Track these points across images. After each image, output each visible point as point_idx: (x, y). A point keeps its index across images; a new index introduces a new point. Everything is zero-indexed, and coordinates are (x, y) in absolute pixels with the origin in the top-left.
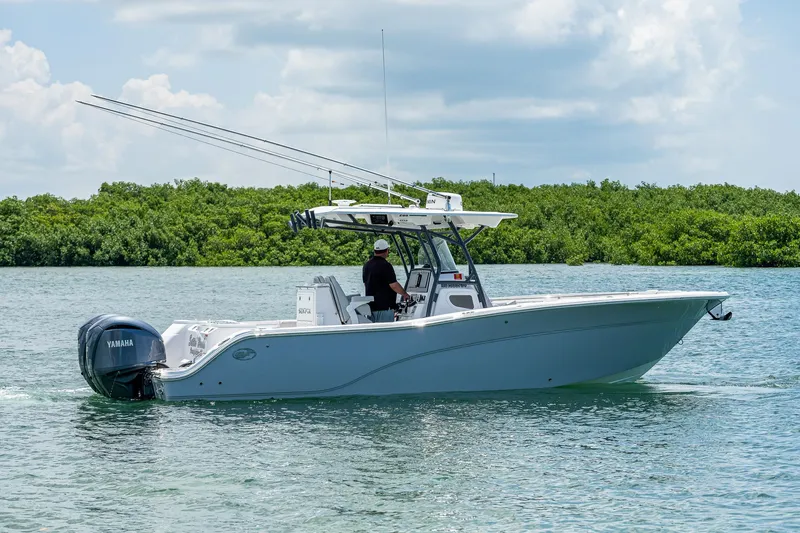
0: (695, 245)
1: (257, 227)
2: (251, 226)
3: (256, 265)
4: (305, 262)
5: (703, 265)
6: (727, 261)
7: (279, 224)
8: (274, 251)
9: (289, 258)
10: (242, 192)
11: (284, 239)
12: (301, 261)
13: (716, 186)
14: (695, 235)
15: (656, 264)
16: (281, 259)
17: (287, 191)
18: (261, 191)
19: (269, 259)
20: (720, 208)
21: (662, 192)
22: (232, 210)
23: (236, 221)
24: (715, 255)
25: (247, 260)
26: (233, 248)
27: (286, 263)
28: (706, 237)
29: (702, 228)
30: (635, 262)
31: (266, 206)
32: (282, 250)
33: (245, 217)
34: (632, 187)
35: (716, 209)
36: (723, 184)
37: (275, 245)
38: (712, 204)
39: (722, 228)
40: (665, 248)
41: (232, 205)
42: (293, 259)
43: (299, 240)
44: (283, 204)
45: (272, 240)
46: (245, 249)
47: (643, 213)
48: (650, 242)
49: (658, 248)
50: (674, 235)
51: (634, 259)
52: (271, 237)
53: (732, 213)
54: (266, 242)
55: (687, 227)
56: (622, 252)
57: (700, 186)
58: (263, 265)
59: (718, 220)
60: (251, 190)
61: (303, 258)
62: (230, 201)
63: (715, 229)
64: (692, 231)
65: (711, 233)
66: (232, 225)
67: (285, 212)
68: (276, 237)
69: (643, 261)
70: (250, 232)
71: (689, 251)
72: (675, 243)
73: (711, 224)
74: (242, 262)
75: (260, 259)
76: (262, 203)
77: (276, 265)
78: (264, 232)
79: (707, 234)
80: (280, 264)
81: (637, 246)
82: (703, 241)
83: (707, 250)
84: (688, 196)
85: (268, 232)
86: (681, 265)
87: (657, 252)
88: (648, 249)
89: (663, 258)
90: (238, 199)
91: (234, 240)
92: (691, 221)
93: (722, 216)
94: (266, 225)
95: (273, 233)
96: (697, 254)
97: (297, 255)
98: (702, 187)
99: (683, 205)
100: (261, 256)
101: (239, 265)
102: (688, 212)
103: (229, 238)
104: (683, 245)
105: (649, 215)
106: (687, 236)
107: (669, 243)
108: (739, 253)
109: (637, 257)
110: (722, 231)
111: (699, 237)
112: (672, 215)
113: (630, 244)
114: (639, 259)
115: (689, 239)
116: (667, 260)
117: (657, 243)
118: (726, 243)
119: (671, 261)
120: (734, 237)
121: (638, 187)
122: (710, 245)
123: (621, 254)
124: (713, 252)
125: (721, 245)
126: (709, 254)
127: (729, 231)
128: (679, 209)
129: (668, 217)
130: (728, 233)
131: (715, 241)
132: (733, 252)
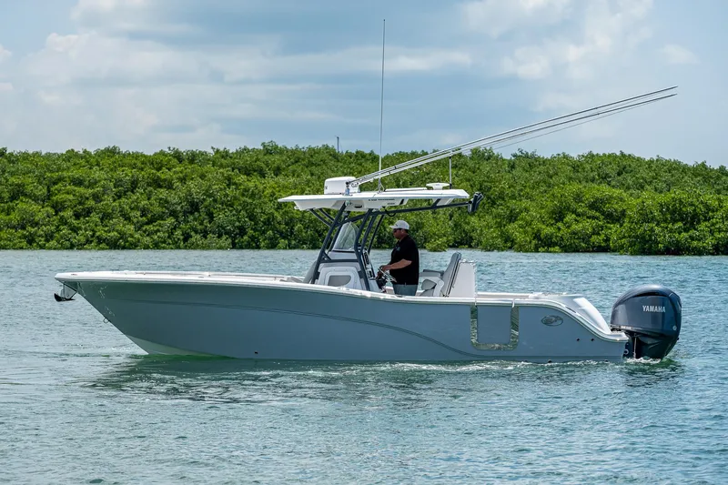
0: (584, 228)
1: (43, 201)
2: (36, 199)
3: (42, 247)
4: (103, 245)
5: (593, 251)
6: (622, 247)
7: (71, 197)
8: (65, 230)
9: (83, 240)
10: (25, 157)
11: (77, 216)
12: (99, 243)
13: (610, 156)
14: (582, 215)
15: (536, 250)
16: (74, 241)
17: (82, 157)
18: (49, 155)
19: (58, 241)
20: (613, 183)
21: (545, 162)
22: (13, 180)
23: (18, 192)
24: (607, 240)
25: (31, 242)
26: (14, 227)
27: (81, 247)
28: (597, 218)
30: (510, 248)
31: (55, 175)
32: (75, 230)
33: (29, 189)
34: (507, 156)
35: (609, 183)
36: (618, 154)
37: (66, 223)
38: (604, 178)
39: (616, 206)
40: (547, 231)
41: (12, 174)
42: (88, 242)
43: (95, 217)
44: (76, 173)
45: (62, 217)
46: (29, 228)
47: (519, 187)
48: (529, 224)
49: (538, 231)
50: (558, 215)
51: (509, 244)
52: (61, 214)
53: (628, 188)
54: (55, 220)
55: (574, 205)
56: (495, 235)
57: (591, 156)
58: (50, 248)
59: (611, 197)
60: (37, 154)
61: (100, 240)
62: (11, 168)
63: (607, 208)
64: (580, 210)
65: (602, 213)
66: (13, 198)
67: (78, 182)
68: (68, 213)
69: (520, 246)
70: (35, 207)
71: (574, 233)
72: (560, 224)
73: (603, 201)
74: (24, 243)
75: (47, 241)
76: (52, 172)
77: (68, 249)
78: (53, 207)
79: (597, 214)
80: (72, 247)
81: (513, 228)
82: (594, 222)
83: (598, 234)
84: (576, 167)
85: (58, 208)
86: (566, 251)
87: (537, 236)
88: (526, 232)
89: (544, 243)
90: (21, 166)
91: (15, 217)
92: (578, 198)
93: (617, 192)
94: (54, 198)
95: (63, 208)
96: (586, 238)
97: (92, 236)
98: (593, 156)
99: (569, 178)
100: (49, 237)
101: (22, 248)
102: (575, 187)
103: (8, 214)
104: (569, 227)
105: (528, 190)
106: (574, 216)
107: (552, 225)
108: (637, 237)
109: (513, 241)
110: (616, 211)
111: (588, 218)
112: (556, 190)
113: (505, 226)
114: (516, 243)
115: (576, 220)
116: (549, 246)
117: (538, 225)
118: (621, 226)
119: (554, 247)
120: (630, 218)
121: (515, 156)
122: (602, 227)
123: (493, 238)
124: (606, 236)
125: (615, 227)
126: (601, 238)
127: (624, 211)
128: (564, 184)
129: (551, 193)
130: (623, 213)
131: (608, 223)
132: (629, 236)
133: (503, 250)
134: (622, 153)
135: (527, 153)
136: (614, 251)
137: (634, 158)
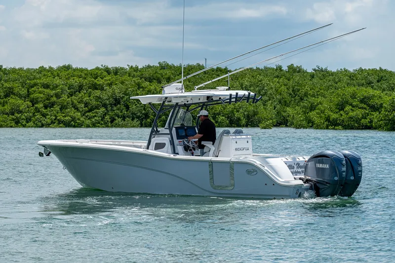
0: (357, 115)
1: (25, 98)
2: (20, 96)
3: (24, 126)
4: (61, 125)
5: (362, 129)
6: (380, 126)
7: (42, 95)
8: (38, 116)
9: (49, 121)
10: (14, 71)
11: (46, 107)
12: (59, 123)
13: (373, 70)
14: (357, 106)
15: (327, 128)
16: (44, 122)
17: (48, 71)
18: (28, 70)
19: (34, 122)
20: (375, 87)
21: (332, 74)
22: (6, 85)
23: (9, 93)
24: (371, 122)
25: (17, 123)
26: (7, 114)
27: (48, 125)
28: (365, 109)
29: (362, 101)
30: (311, 127)
31: (32, 82)
32: (44, 115)
33: (16, 90)
35: (372, 87)
36: (378, 69)
37: (39, 111)
38: (370, 83)
39: (377, 101)
40: (334, 116)
41: (6, 81)
42: (53, 123)
43: (57, 108)
44: (45, 81)
45: (36, 108)
46: (16, 115)
47: (317, 90)
48: (323, 112)
49: (328, 116)
50: (341, 107)
51: (310, 125)
52: (36, 105)
53: (384, 90)
54: (32, 109)
55: (351, 100)
56: (302, 119)
57: (361, 70)
58: (29, 127)
59: (374, 96)
60: (21, 69)
61: (60, 122)
62: (5, 77)
63: (371, 102)
64: (354, 104)
65: (368, 105)
66: (6, 96)
67: (46, 86)
68: (40, 105)
69: (317, 126)
70: (20, 101)
71: (352, 118)
72: (342, 112)
73: (369, 98)
74: (13, 124)
75: (27, 122)
76: (30, 80)
77: (40, 127)
78: (31, 101)
79: (365, 106)
80: (42, 126)
81: (313, 115)
82: (363, 111)
83: (366, 118)
84: (352, 76)
85: (34, 102)
86: (346, 129)
87: (328, 119)
88: (321, 117)
89: (332, 124)
90: (12, 76)
91: (7, 108)
92: (353, 96)
93: (377, 93)
94: (32, 96)
95: (37, 103)
96: (358, 121)
97: (55, 120)
98: (363, 70)
99: (348, 84)
100: (28, 120)
101: (11, 127)
102: (351, 89)
103: (3, 106)
104: (347, 114)
105: (322, 91)
106: (350, 107)
107: (337, 113)
108: (389, 120)
109: (313, 123)
110: (377, 104)
111: (360, 108)
112: (340, 91)
113: (308, 113)
114: (315, 124)
115: (352, 110)
116: (335, 125)
117: (328, 112)
118: (380, 113)
119: (338, 126)
120: (385, 108)
121: (314, 70)
122: (368, 114)
123: (301, 121)
124: (370, 119)
125: (376, 114)
126: (367, 121)
127: (382, 104)
128: (344, 87)
129: (337, 93)
130: (381, 105)
131: (372, 111)
132: (385, 120)
133: (307, 128)
134: (380, 68)
135: (322, 68)
136: (375, 129)
137: (388, 72)
